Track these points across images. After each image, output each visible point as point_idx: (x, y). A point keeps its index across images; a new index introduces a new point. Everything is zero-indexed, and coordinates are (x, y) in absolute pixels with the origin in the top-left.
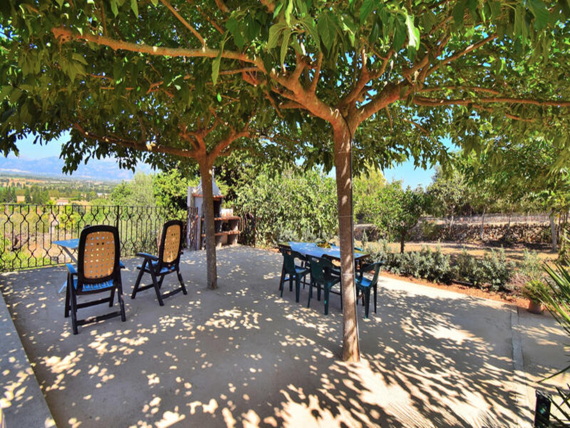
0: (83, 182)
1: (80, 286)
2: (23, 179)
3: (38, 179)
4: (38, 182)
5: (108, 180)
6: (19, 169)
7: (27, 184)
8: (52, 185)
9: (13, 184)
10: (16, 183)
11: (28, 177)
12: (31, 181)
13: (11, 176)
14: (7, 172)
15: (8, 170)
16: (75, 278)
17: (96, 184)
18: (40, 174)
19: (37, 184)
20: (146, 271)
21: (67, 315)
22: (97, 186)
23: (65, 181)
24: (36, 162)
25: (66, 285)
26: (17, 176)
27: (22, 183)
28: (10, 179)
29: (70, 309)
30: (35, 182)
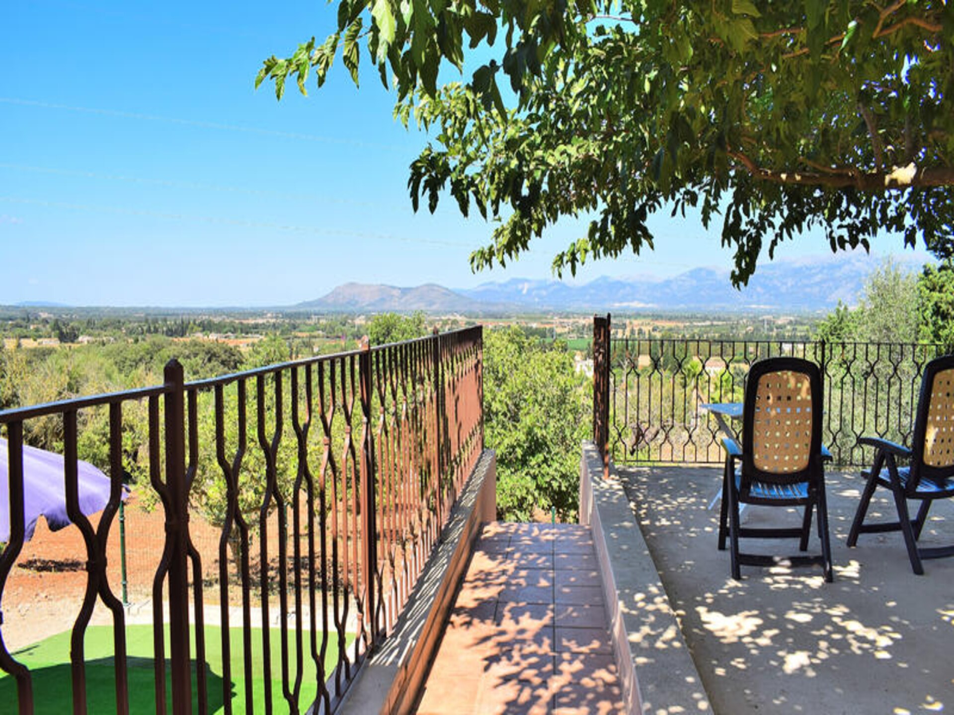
0: (754, 320)
1: (746, 485)
2: (648, 321)
3: (670, 319)
4: (672, 324)
5: (806, 310)
6: (641, 301)
7: (654, 330)
8: (696, 331)
9: (632, 332)
10: (636, 329)
11: (656, 317)
12: (660, 324)
13: (629, 317)
14: (624, 309)
15: (625, 304)
16: (738, 465)
17: (780, 322)
18: (676, 307)
19: (670, 329)
20: (883, 483)
21: (722, 547)
22: (779, 327)
23: (719, 319)
24: (667, 283)
25: (720, 495)
26: (638, 315)
27: (646, 329)
28: (627, 321)
29: (728, 535)
30: (668, 325)
